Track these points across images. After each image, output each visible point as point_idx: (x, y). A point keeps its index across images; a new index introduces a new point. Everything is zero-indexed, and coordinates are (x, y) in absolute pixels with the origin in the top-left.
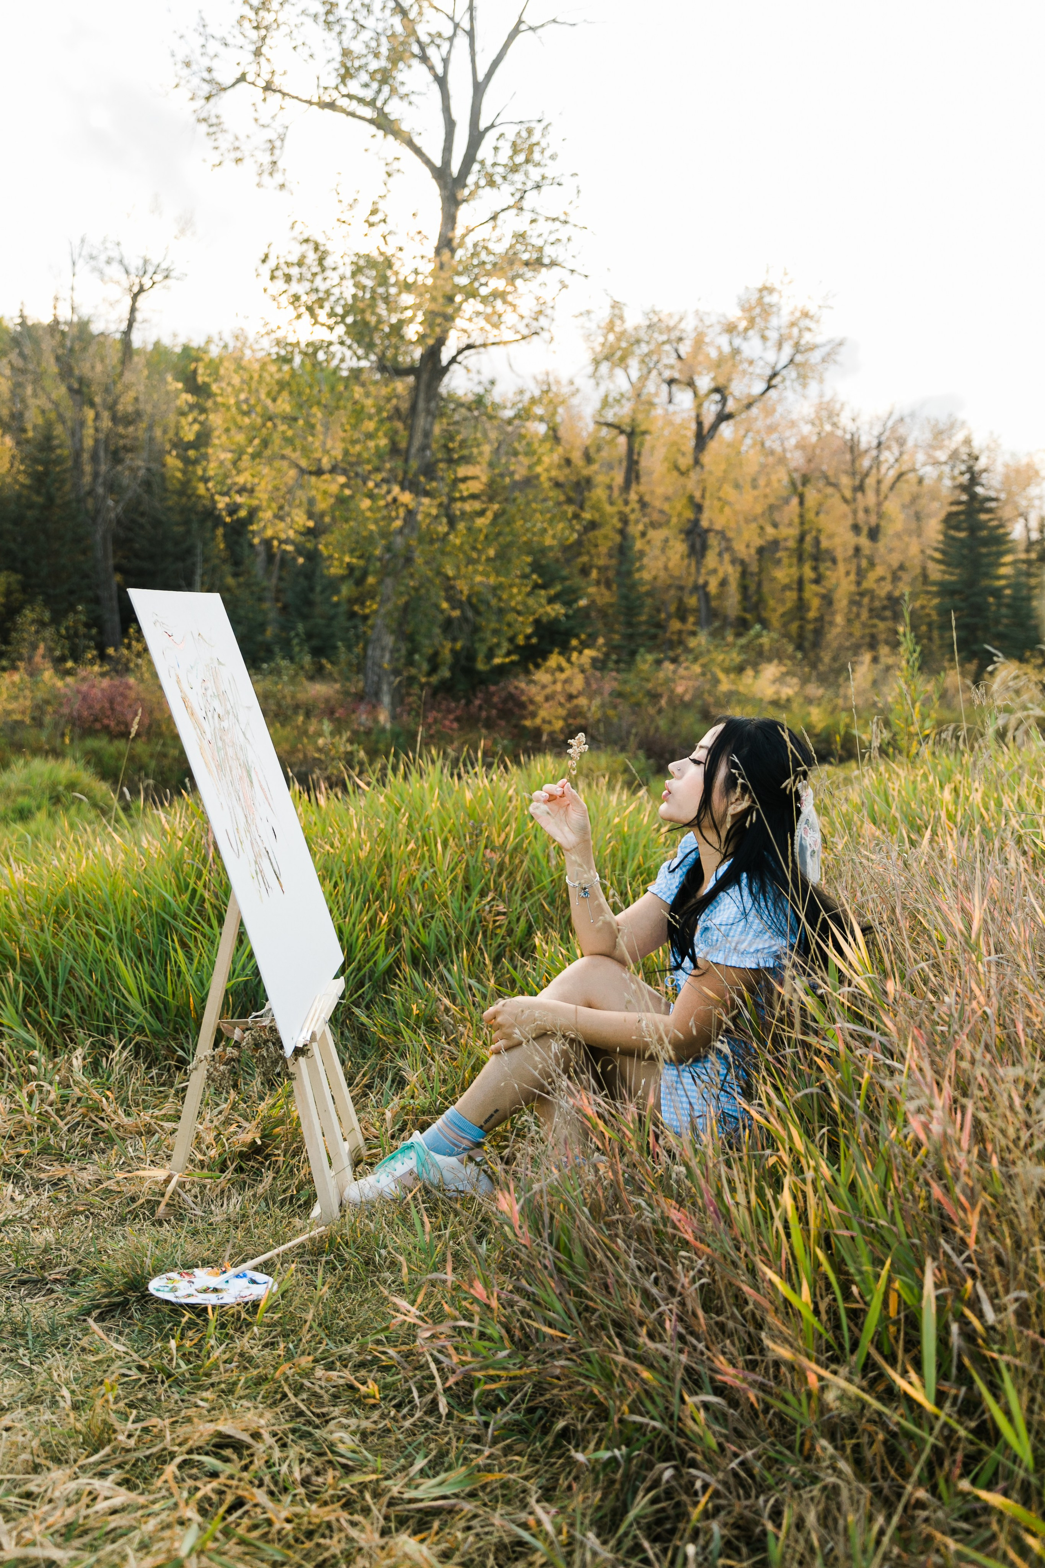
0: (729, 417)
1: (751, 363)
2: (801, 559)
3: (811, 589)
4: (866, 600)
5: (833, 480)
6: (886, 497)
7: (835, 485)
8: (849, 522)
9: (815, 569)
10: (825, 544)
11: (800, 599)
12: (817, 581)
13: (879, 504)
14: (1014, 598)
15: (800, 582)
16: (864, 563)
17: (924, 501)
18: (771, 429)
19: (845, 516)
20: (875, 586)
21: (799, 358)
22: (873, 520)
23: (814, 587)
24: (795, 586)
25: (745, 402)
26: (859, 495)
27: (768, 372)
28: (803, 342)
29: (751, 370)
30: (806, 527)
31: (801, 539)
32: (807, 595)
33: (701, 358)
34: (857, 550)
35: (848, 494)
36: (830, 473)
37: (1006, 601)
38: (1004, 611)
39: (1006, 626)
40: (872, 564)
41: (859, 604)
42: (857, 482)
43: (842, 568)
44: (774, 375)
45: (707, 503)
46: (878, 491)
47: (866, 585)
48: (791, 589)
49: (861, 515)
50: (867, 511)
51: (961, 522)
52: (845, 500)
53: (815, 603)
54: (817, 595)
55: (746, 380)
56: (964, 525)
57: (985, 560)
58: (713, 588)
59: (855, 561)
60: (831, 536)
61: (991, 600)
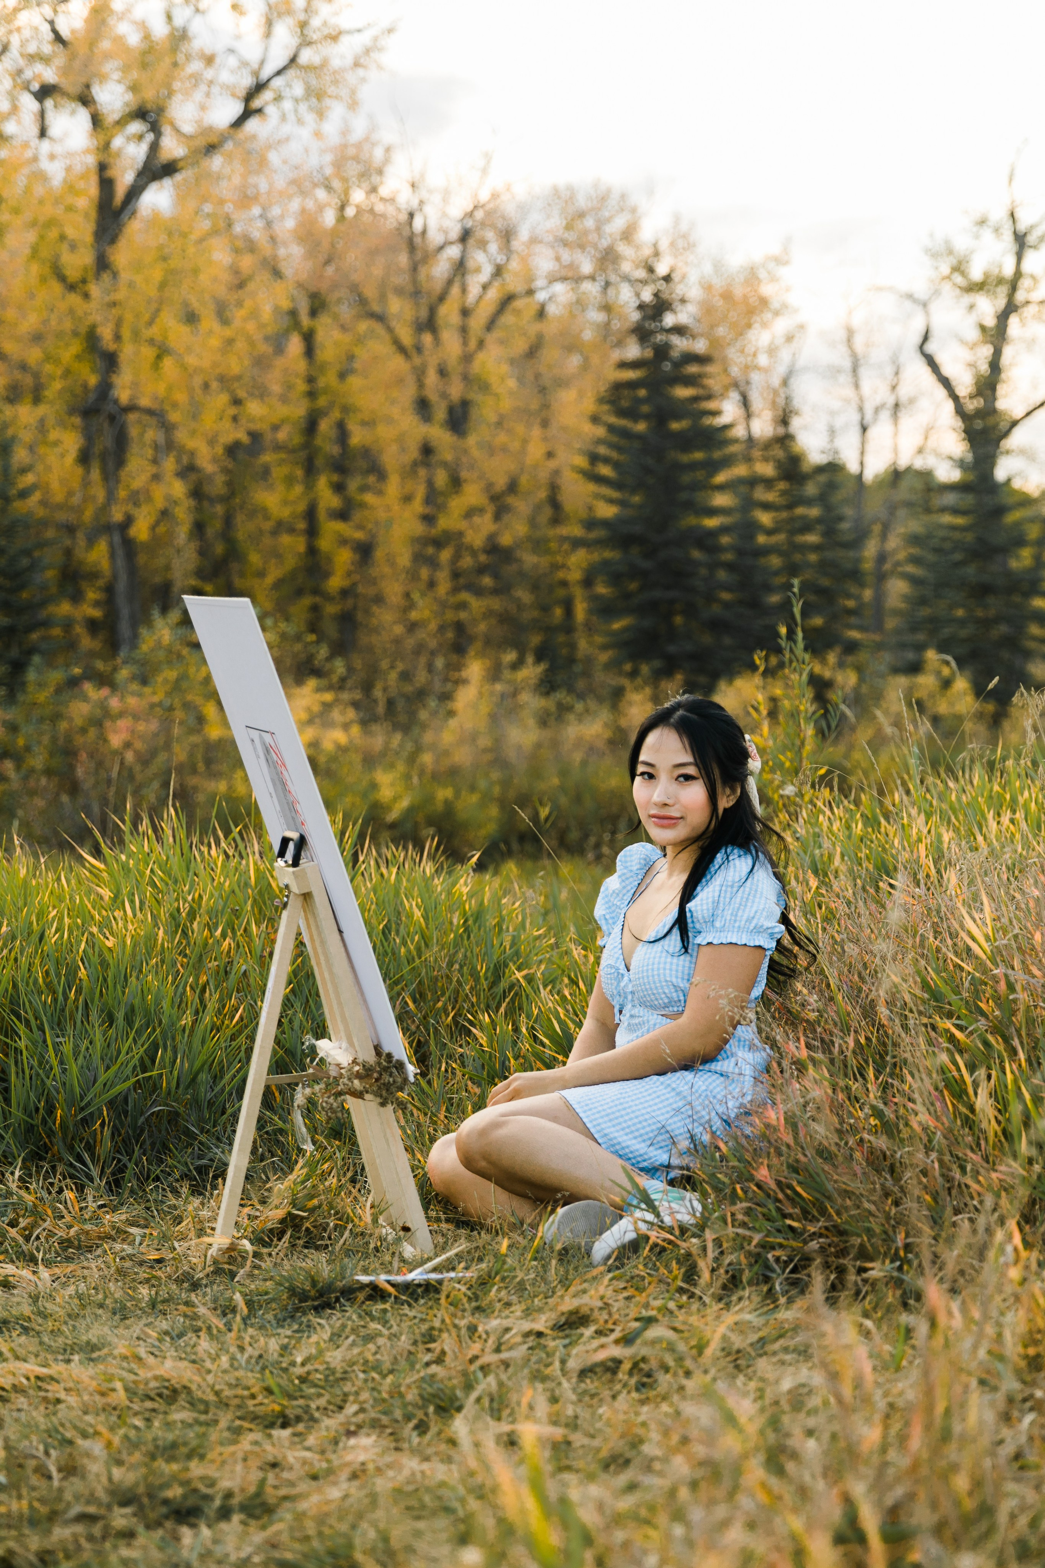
0: (169, 169)
1: (210, 60)
2: (310, 470)
3: (331, 528)
4: (445, 555)
5: (376, 308)
6: (481, 344)
7: (380, 318)
8: (409, 393)
9: (339, 488)
10: (358, 437)
11: (312, 551)
12: (343, 515)
13: (467, 358)
14: (741, 552)
15: (311, 514)
16: (441, 478)
17: (550, 354)
18: (246, 199)
19: (400, 381)
20: (462, 525)
21: (306, 56)
22: (456, 391)
23: (338, 526)
24: (302, 525)
25: (201, 142)
26: (427, 338)
27: (247, 82)
28: (316, 22)
29: (209, 74)
30: (322, 402)
31: (311, 426)
32: (325, 544)
33: (105, 45)
34: (427, 450)
35: (406, 336)
36: (370, 292)
37: (728, 557)
38: (722, 575)
39: (727, 605)
40: (456, 483)
41: (433, 563)
42: (424, 313)
43: (393, 487)
44: (259, 87)
45: (127, 351)
46: (464, 330)
47: (444, 523)
48: (292, 530)
49: (432, 378)
50: (443, 372)
51: (639, 401)
52: (402, 349)
53: (344, 558)
54: (343, 541)
55: (198, 95)
56: (645, 409)
57: (686, 478)
58: (141, 531)
59: (422, 472)
60: (369, 424)
61: (697, 554)
